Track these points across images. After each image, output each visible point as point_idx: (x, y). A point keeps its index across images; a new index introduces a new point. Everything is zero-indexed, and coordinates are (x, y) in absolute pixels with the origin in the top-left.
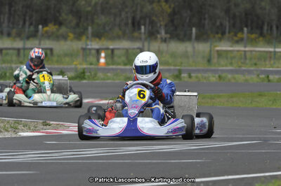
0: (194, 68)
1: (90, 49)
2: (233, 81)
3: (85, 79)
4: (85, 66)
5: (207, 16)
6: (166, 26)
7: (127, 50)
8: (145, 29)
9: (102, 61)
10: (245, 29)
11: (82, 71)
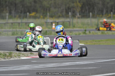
0: (91, 29)
1: (49, 22)
2: (107, 34)
3: (47, 34)
4: (47, 29)
5: (96, 8)
6: (79, 12)
7: (64, 22)
8: (71, 14)
9: (54, 27)
10: (112, 13)
11: (45, 31)
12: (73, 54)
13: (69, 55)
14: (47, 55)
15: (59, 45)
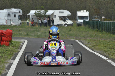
12: (69, 62)
13: (64, 63)
14: (37, 63)
15: (52, 51)
